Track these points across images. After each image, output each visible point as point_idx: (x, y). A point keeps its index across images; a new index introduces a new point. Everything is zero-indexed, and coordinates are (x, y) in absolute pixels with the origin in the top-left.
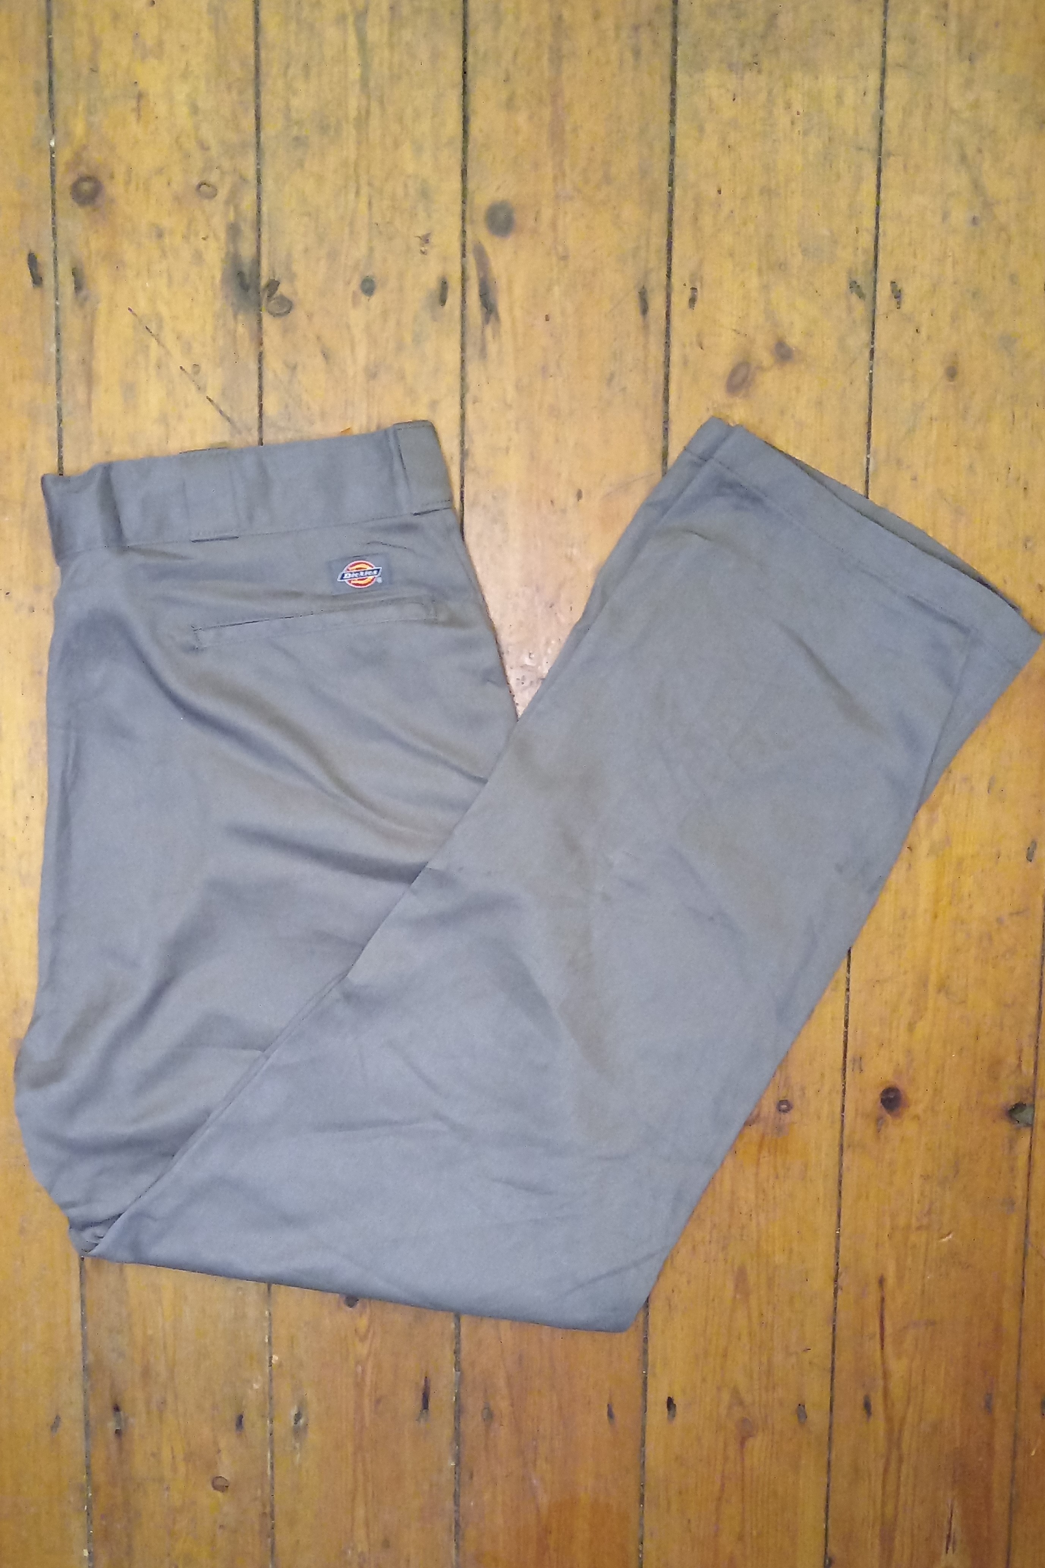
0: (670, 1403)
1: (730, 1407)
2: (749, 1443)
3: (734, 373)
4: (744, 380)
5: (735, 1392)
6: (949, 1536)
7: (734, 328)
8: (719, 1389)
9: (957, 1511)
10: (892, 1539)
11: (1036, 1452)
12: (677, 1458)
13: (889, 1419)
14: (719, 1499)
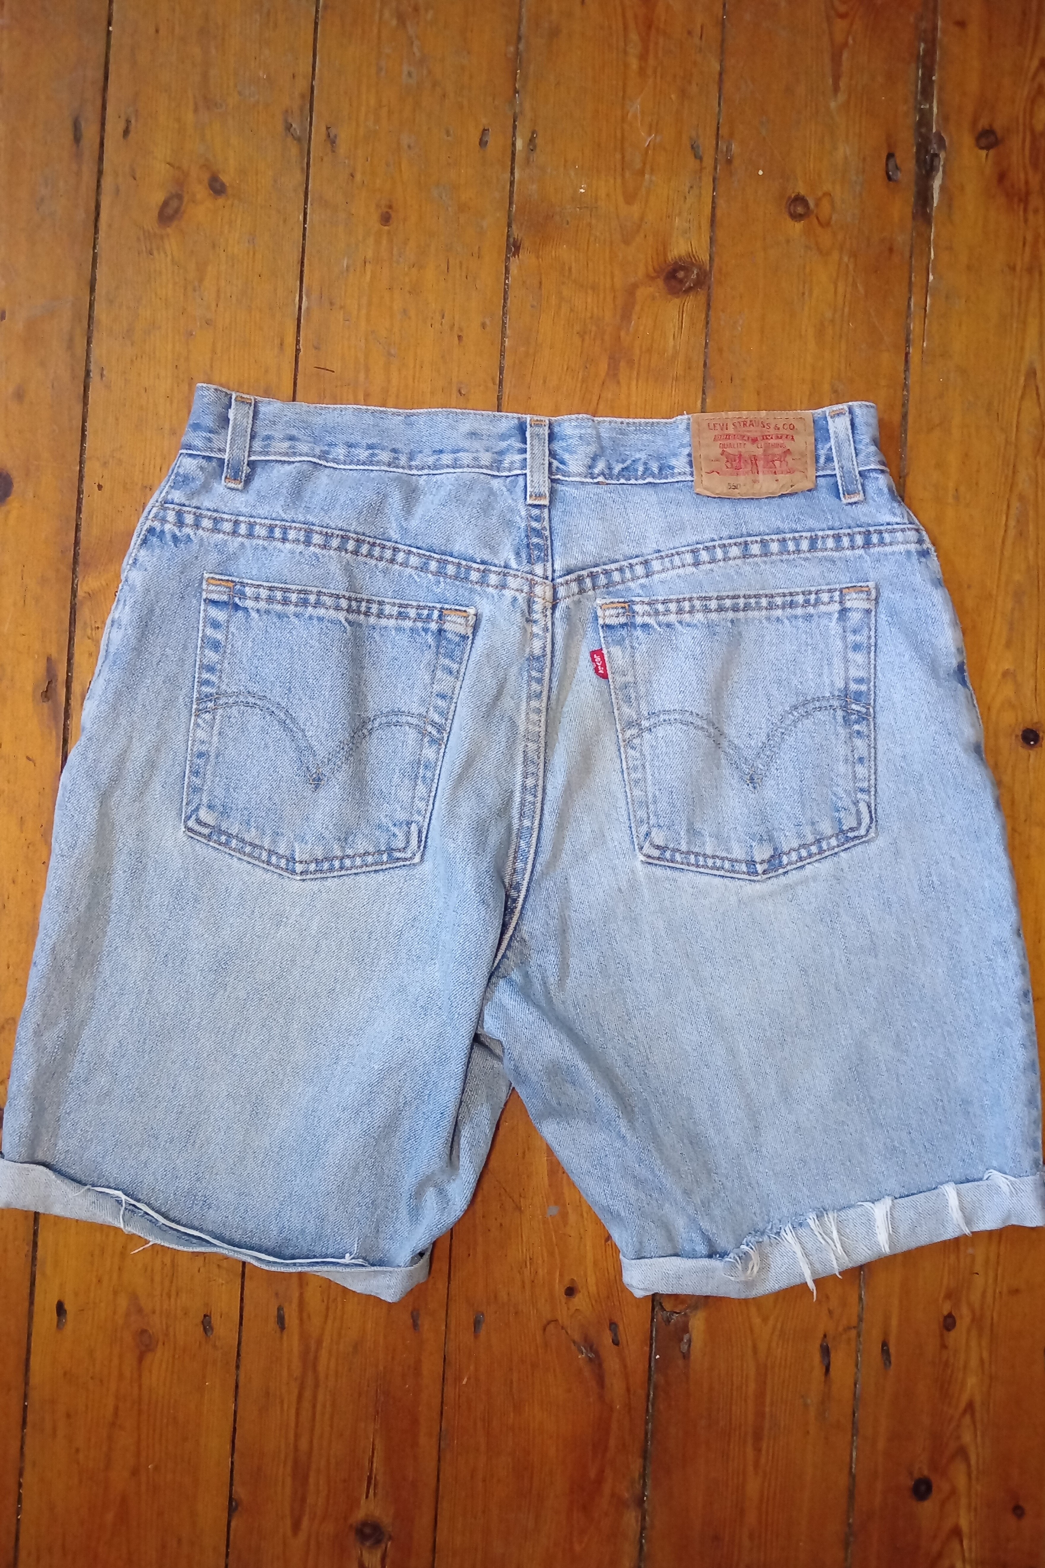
0: (60, 1309)
1: (127, 1315)
2: (149, 1357)
3: (166, 204)
4: (177, 211)
5: (134, 1297)
6: (370, 1478)
7: (168, 160)
8: (115, 1293)
9: (379, 1446)
10: (306, 1478)
11: (469, 1379)
12: (65, 1374)
13: (304, 1337)
14: (113, 1424)
